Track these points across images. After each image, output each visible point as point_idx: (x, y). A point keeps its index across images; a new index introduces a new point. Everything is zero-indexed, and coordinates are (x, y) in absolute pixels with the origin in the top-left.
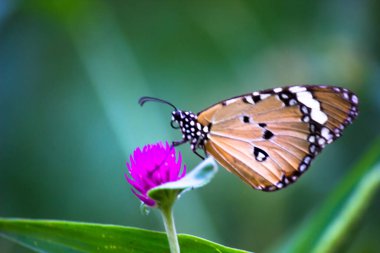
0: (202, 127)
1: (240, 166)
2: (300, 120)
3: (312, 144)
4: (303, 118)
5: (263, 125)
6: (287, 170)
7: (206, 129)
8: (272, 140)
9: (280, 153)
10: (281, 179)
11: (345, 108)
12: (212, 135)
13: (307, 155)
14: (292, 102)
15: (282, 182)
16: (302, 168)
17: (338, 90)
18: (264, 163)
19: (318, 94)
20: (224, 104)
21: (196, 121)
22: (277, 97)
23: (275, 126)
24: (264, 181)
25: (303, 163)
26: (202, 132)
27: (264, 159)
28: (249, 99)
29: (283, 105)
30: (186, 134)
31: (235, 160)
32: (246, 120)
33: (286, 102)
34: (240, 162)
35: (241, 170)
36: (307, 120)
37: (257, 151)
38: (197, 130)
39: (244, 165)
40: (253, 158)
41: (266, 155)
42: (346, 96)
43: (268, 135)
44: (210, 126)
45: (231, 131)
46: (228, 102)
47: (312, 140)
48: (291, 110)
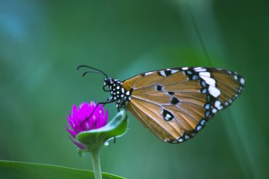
0: (126, 91)
1: (152, 123)
2: (199, 91)
3: (207, 110)
4: (202, 90)
5: (171, 93)
6: (188, 129)
7: (128, 93)
8: (177, 105)
9: (183, 116)
10: (182, 135)
11: (234, 87)
12: (132, 98)
13: (203, 119)
14: (194, 78)
15: (183, 137)
16: (199, 128)
17: (230, 72)
18: (170, 122)
19: (215, 74)
20: (143, 75)
21: (121, 87)
22: (184, 73)
23: (180, 95)
24: (169, 136)
25: (199, 124)
26: (125, 95)
27: (170, 119)
28: (163, 73)
29: (188, 79)
30: (113, 96)
31: (149, 118)
32: (159, 88)
33: (191, 77)
34: (152, 120)
35: (152, 126)
36: (204, 91)
37: (165, 113)
38: (121, 93)
39: (155, 122)
40: (162, 117)
41: (172, 117)
42: (236, 78)
43: (175, 101)
44: (131, 91)
45: (147, 96)
46: (147, 74)
47: (207, 107)
48: (194, 83)
